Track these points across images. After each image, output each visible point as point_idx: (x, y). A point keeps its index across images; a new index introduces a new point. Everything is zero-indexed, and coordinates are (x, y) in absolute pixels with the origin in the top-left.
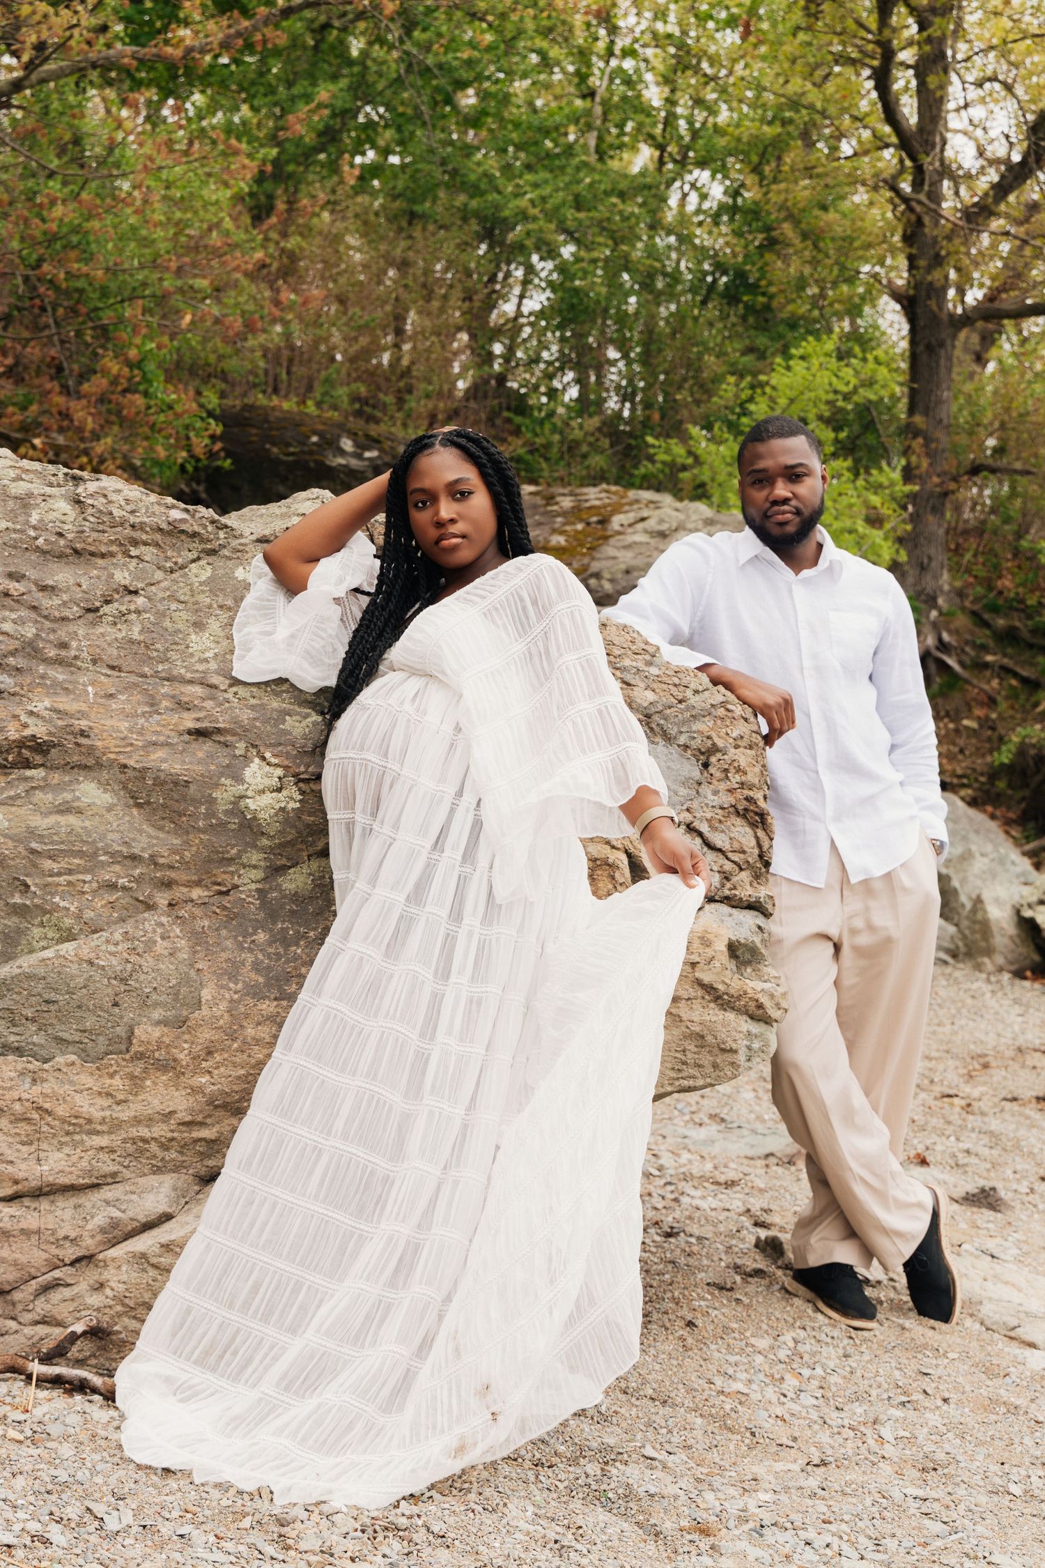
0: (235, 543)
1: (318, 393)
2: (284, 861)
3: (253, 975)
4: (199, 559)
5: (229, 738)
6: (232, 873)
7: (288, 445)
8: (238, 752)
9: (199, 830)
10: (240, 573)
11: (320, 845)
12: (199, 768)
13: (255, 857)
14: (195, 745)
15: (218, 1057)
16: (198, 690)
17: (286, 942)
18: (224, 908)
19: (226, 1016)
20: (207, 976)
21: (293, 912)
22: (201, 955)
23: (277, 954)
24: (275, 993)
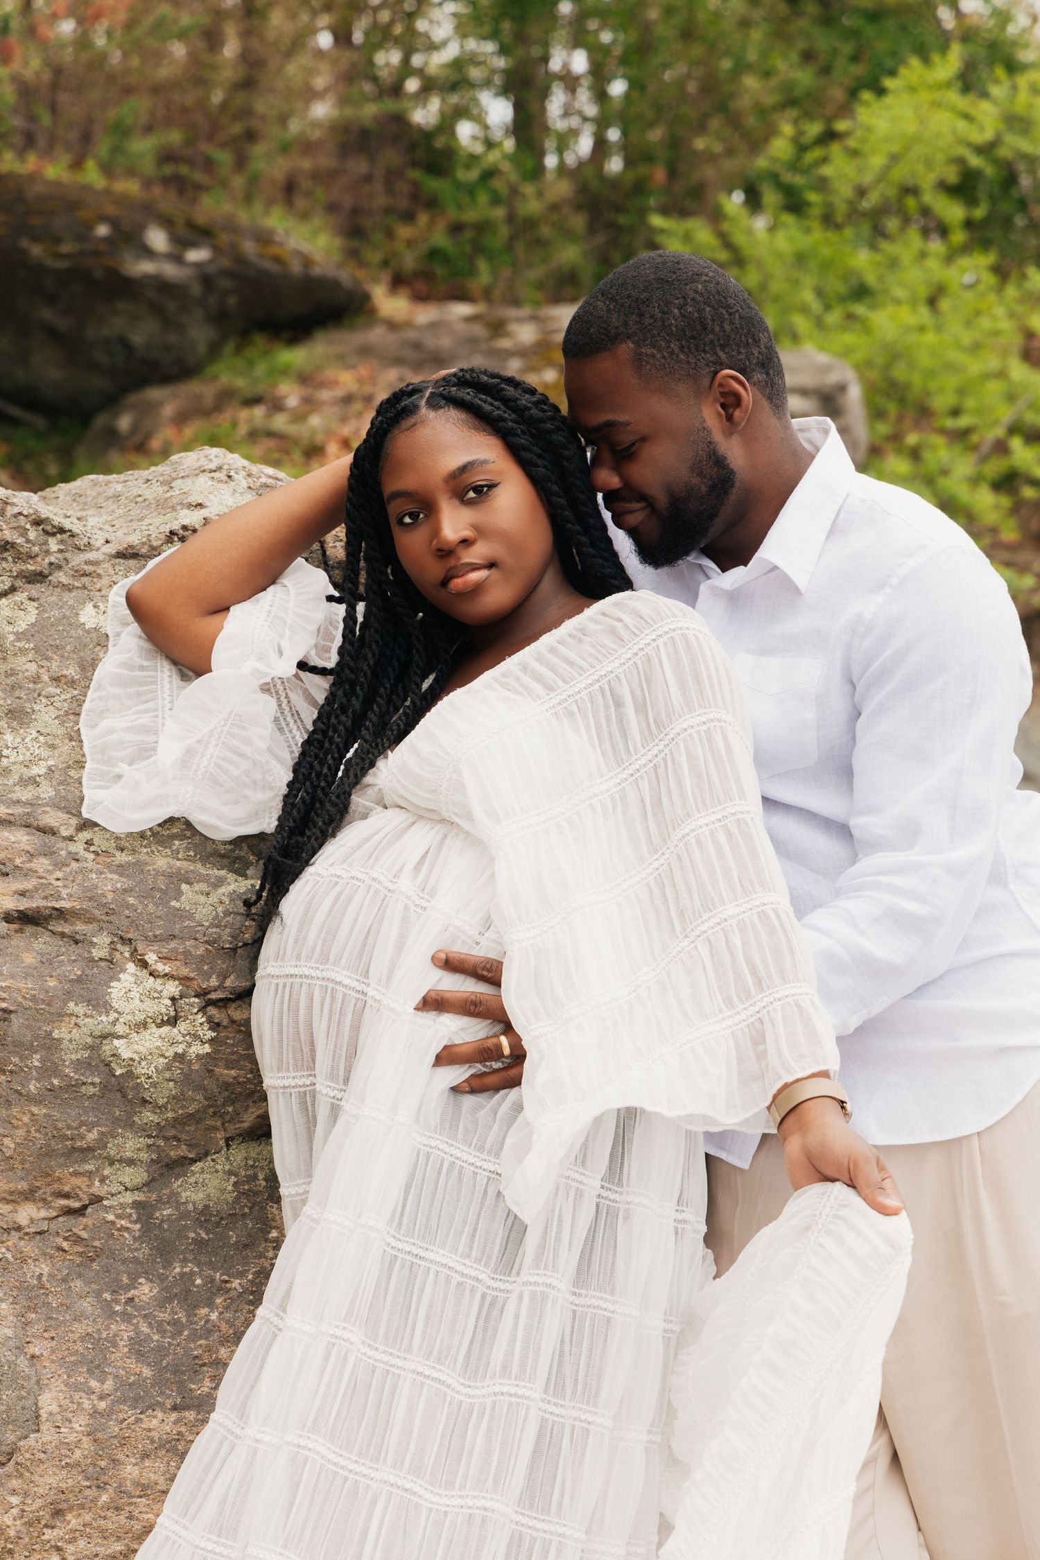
0: (77, 560)
1: (103, 147)
2: (183, 1151)
3: (132, 1364)
4: (13, 589)
5: (80, 927)
6: (90, 1175)
7: (58, 240)
8: (97, 953)
9: (30, 1099)
10: (88, 616)
11: (248, 1119)
12: (27, 985)
13: (131, 1144)
14: (18, 941)
15: (73, 1521)
16: (22, 838)
17: (188, 1298)
18: (78, 1240)
19: (86, 1442)
20: (48, 1368)
21: (200, 1244)
22: (37, 1328)
23: (175, 1323)
24: (174, 1397)
